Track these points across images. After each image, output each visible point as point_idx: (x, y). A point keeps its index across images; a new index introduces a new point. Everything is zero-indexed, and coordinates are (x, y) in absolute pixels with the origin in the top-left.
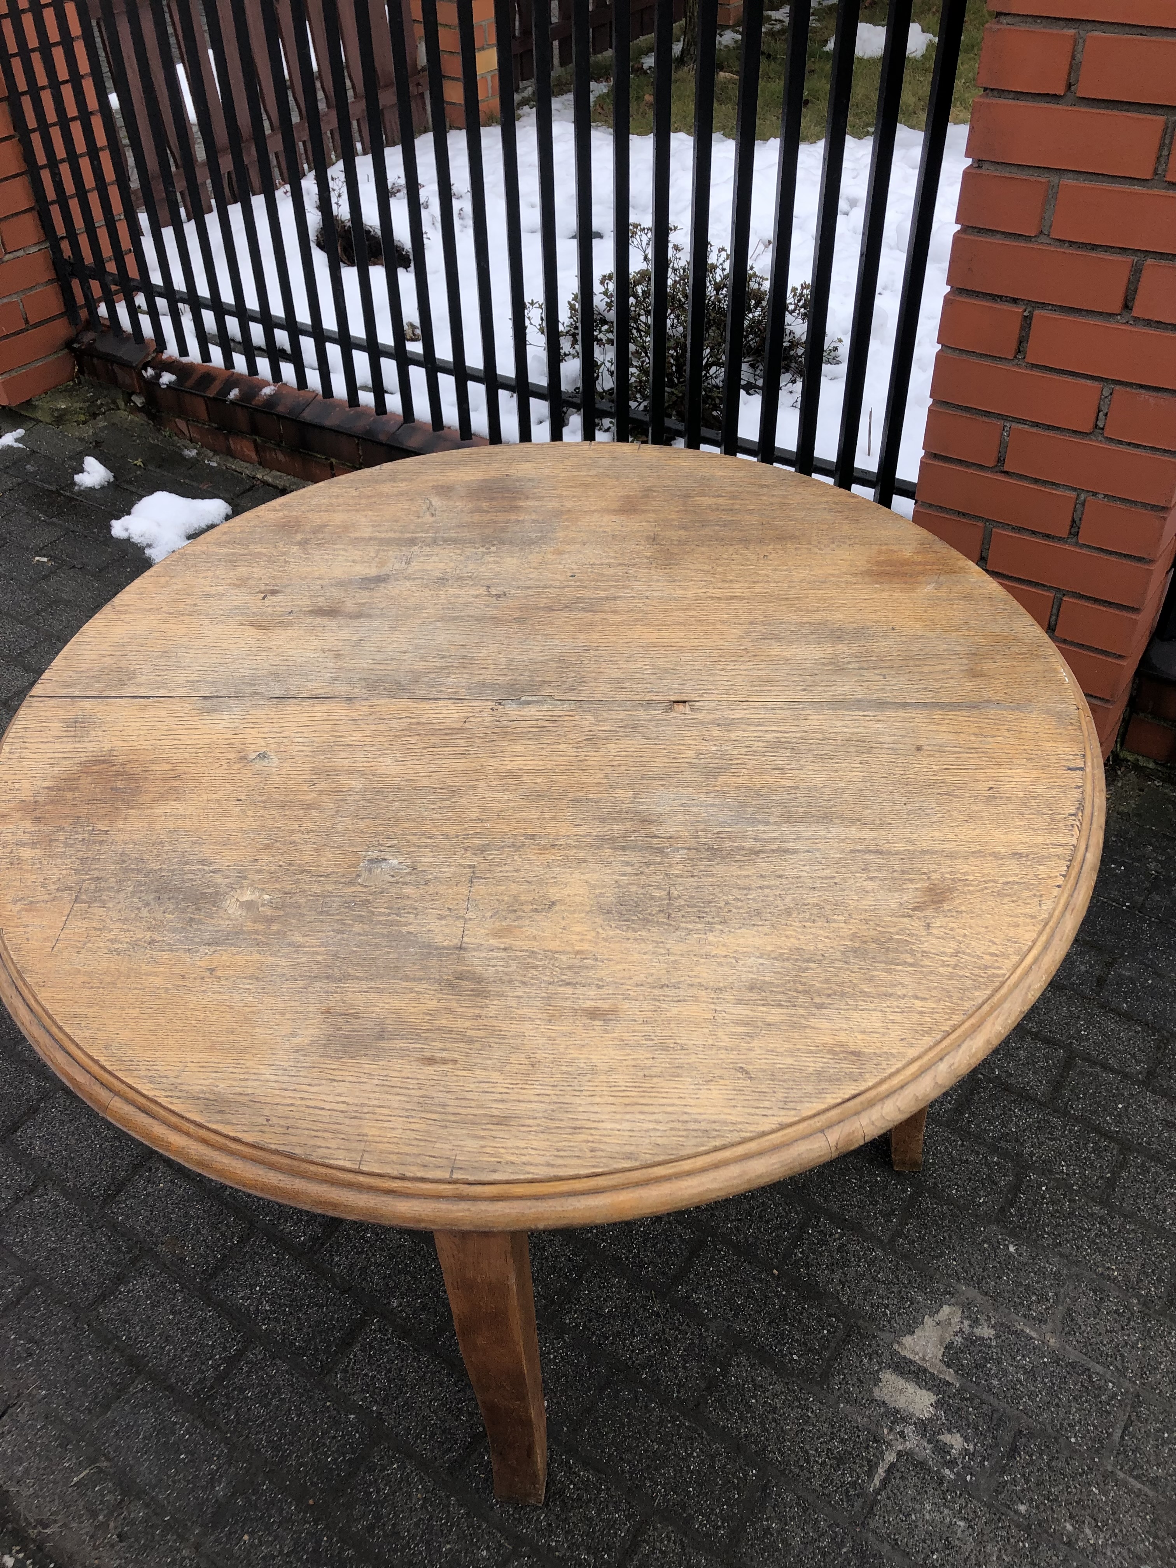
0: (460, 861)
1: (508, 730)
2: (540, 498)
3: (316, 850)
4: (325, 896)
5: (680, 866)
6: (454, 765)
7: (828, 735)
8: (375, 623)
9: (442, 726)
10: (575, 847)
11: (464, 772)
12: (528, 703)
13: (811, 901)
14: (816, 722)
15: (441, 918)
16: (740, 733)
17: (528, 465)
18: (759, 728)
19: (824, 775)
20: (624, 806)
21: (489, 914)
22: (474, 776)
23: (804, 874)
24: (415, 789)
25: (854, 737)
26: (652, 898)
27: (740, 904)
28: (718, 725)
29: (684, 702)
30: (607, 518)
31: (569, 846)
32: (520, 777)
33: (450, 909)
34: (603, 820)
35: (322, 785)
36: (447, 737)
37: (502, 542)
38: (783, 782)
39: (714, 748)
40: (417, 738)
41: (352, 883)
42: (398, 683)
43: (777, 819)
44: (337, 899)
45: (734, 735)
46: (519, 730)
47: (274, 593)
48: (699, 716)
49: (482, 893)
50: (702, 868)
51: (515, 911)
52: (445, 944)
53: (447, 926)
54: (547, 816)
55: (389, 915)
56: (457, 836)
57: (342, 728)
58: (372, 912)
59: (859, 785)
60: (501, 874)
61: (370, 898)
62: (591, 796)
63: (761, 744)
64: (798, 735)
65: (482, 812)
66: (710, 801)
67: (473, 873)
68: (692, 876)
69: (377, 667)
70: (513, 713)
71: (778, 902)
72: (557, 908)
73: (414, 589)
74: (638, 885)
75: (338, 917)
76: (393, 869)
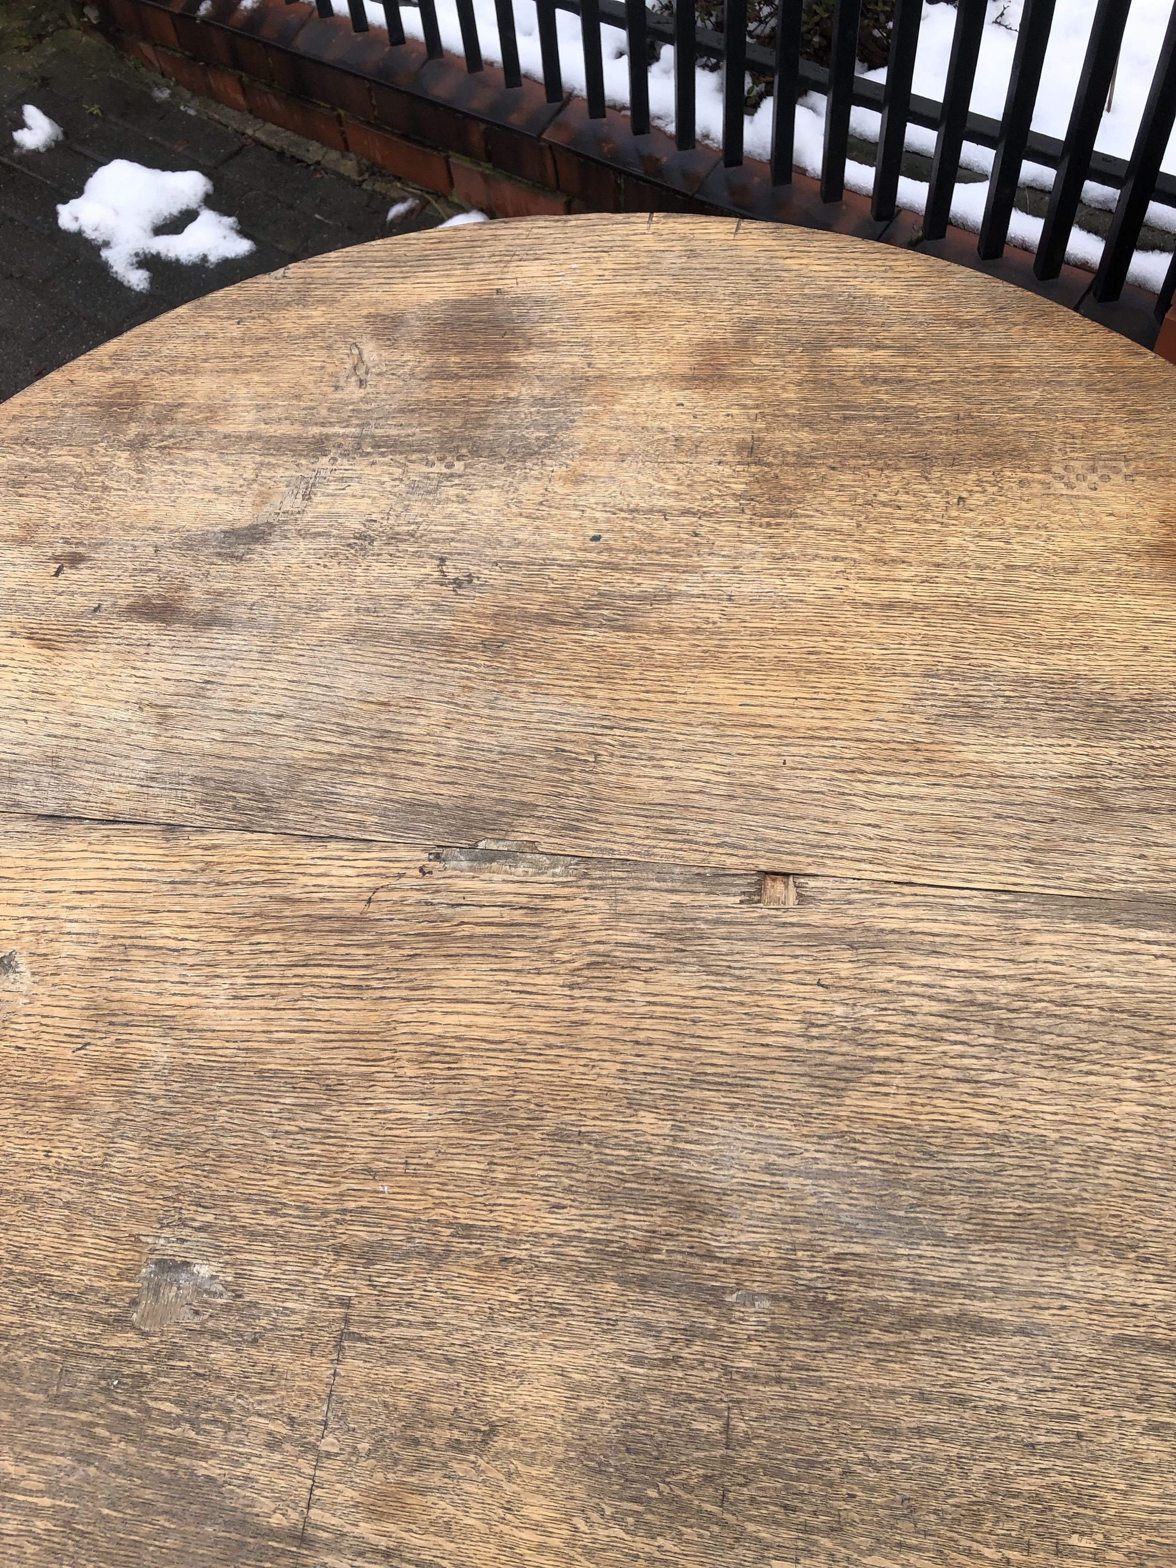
0: (325, 1284)
1: (445, 928)
2: (550, 346)
3: (68, 1225)
4: (67, 1353)
5: (754, 1349)
6: (340, 1016)
7: (1073, 992)
8: (236, 641)
9: (327, 909)
10: (547, 1268)
11: (355, 1036)
12: (491, 857)
13: (1026, 1484)
14: (1048, 954)
15: (274, 1443)
16: (894, 972)
17: (534, 268)
18: (933, 961)
19: (1062, 1106)
20: (653, 1161)
21: (364, 1446)
22: (373, 1049)
23: (1013, 1398)
24: (261, 1075)
25: (1128, 1002)
26: (693, 1437)
27: (872, 1476)
28: (852, 946)
29: (786, 875)
30: (670, 395)
31: (536, 1267)
32: (458, 1058)
33: (292, 1421)
34: (608, 1198)
35: (100, 1049)
36: (333, 940)
37: (476, 452)
38: (977, 1120)
39: (840, 1010)
40: (278, 937)
41: (119, 1322)
42: (259, 794)
43: (960, 1228)
44: (88, 1365)
45: (882, 975)
46: (466, 930)
47: (75, 560)
48: (814, 916)
49: (357, 1382)
50: (799, 1356)
51: (416, 1442)
52: (276, 1520)
53: (281, 1467)
54: (500, 1175)
55: (177, 1421)
56: (325, 1214)
57: (150, 901)
58: (147, 1410)
59: (1136, 1144)
60: (397, 1332)
61: (147, 1368)
62: (589, 1125)
63: (936, 1007)
64: (1011, 987)
65: (378, 1151)
66: (826, 1162)
67: (346, 1320)
68: (779, 1381)
69: (225, 749)
70: (462, 884)
71: (954, 1482)
72: (499, 1443)
73: (311, 560)
74: (665, 1394)
75: (84, 1416)
76: (199, 1290)
